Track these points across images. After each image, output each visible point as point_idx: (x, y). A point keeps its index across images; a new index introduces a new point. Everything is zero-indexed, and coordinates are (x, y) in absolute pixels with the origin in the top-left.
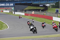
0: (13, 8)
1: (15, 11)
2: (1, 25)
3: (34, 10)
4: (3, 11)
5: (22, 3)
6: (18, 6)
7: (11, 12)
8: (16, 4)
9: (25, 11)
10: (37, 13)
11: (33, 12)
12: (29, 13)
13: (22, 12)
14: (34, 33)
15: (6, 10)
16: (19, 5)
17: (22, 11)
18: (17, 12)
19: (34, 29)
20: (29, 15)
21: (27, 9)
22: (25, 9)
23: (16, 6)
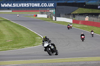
0: (53, 11)
1: (57, 15)
2: (34, 37)
3: (88, 14)
4: (36, 16)
5: (68, 2)
6: (61, 7)
7: (50, 17)
8: (59, 4)
9: (74, 15)
10: (94, 19)
11: (87, 18)
12: (80, 20)
13: (69, 18)
14: (50, 55)
15: (42, 13)
16: (64, 5)
17: (68, 15)
18: (60, 17)
19: (50, 47)
20: (80, 23)
21: (76, 13)
22: (74, 13)
23: (59, 7)
